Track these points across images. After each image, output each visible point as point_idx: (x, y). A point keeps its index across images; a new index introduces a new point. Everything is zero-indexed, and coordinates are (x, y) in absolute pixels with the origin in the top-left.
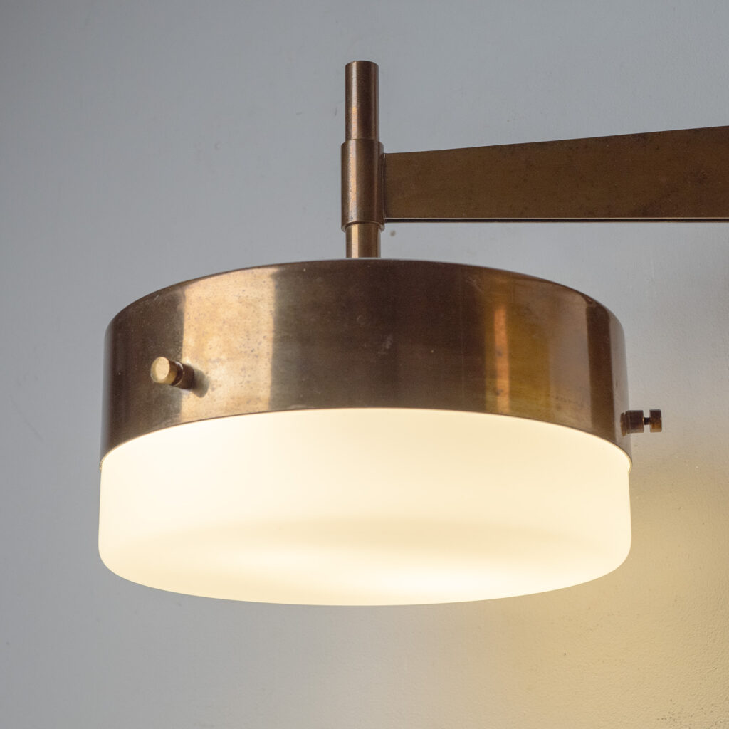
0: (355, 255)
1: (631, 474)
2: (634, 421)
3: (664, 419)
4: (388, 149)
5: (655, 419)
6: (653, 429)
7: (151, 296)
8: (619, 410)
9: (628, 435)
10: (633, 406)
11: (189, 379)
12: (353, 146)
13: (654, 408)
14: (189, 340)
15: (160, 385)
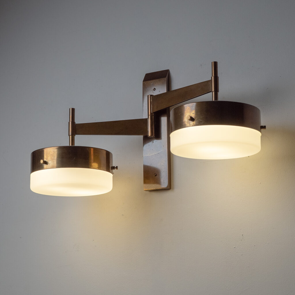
0: (71, 145)
1: (113, 177)
2: (113, 168)
3: (118, 168)
4: (76, 123)
5: (117, 167)
6: (116, 169)
7: (40, 150)
8: (110, 166)
9: (112, 170)
10: (114, 165)
11: (46, 163)
12: (70, 123)
13: (117, 166)
14: (45, 157)
15: (42, 164)
